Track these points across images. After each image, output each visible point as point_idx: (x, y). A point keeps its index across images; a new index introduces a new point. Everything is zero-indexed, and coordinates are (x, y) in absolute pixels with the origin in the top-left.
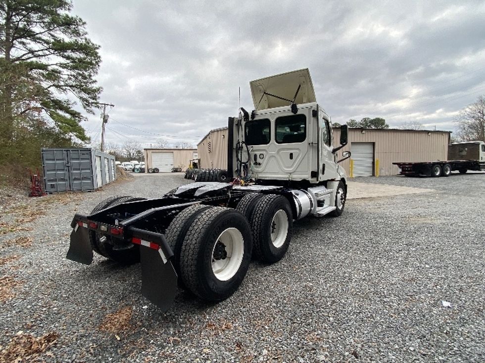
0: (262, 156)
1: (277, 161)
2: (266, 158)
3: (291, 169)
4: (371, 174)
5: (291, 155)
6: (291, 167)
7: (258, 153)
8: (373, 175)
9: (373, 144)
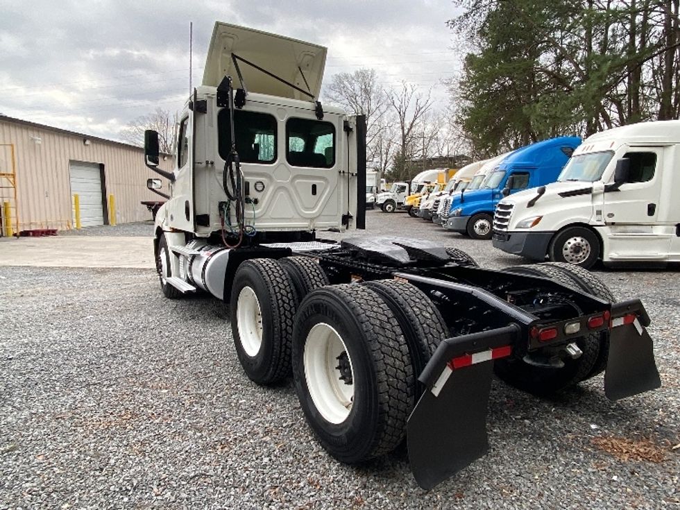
0: (259, 187)
1: (290, 196)
2: (270, 190)
3: (314, 212)
4: (102, 223)
5: (314, 187)
6: (313, 208)
7: (252, 180)
8: (106, 222)
9: (102, 167)
